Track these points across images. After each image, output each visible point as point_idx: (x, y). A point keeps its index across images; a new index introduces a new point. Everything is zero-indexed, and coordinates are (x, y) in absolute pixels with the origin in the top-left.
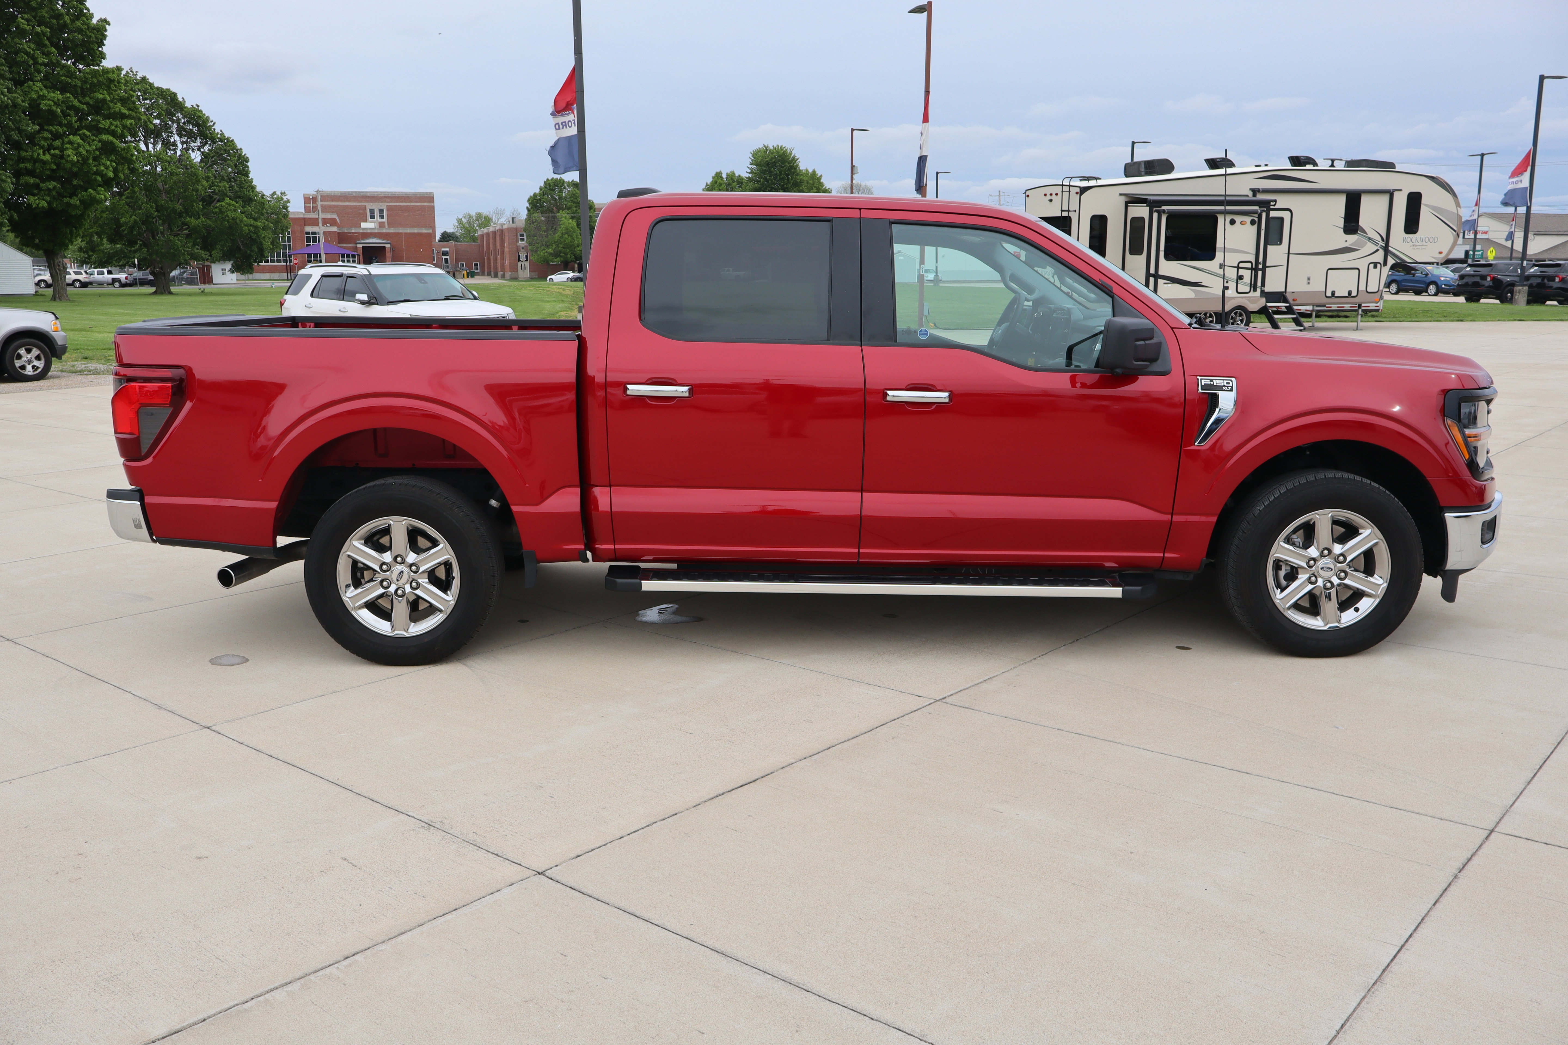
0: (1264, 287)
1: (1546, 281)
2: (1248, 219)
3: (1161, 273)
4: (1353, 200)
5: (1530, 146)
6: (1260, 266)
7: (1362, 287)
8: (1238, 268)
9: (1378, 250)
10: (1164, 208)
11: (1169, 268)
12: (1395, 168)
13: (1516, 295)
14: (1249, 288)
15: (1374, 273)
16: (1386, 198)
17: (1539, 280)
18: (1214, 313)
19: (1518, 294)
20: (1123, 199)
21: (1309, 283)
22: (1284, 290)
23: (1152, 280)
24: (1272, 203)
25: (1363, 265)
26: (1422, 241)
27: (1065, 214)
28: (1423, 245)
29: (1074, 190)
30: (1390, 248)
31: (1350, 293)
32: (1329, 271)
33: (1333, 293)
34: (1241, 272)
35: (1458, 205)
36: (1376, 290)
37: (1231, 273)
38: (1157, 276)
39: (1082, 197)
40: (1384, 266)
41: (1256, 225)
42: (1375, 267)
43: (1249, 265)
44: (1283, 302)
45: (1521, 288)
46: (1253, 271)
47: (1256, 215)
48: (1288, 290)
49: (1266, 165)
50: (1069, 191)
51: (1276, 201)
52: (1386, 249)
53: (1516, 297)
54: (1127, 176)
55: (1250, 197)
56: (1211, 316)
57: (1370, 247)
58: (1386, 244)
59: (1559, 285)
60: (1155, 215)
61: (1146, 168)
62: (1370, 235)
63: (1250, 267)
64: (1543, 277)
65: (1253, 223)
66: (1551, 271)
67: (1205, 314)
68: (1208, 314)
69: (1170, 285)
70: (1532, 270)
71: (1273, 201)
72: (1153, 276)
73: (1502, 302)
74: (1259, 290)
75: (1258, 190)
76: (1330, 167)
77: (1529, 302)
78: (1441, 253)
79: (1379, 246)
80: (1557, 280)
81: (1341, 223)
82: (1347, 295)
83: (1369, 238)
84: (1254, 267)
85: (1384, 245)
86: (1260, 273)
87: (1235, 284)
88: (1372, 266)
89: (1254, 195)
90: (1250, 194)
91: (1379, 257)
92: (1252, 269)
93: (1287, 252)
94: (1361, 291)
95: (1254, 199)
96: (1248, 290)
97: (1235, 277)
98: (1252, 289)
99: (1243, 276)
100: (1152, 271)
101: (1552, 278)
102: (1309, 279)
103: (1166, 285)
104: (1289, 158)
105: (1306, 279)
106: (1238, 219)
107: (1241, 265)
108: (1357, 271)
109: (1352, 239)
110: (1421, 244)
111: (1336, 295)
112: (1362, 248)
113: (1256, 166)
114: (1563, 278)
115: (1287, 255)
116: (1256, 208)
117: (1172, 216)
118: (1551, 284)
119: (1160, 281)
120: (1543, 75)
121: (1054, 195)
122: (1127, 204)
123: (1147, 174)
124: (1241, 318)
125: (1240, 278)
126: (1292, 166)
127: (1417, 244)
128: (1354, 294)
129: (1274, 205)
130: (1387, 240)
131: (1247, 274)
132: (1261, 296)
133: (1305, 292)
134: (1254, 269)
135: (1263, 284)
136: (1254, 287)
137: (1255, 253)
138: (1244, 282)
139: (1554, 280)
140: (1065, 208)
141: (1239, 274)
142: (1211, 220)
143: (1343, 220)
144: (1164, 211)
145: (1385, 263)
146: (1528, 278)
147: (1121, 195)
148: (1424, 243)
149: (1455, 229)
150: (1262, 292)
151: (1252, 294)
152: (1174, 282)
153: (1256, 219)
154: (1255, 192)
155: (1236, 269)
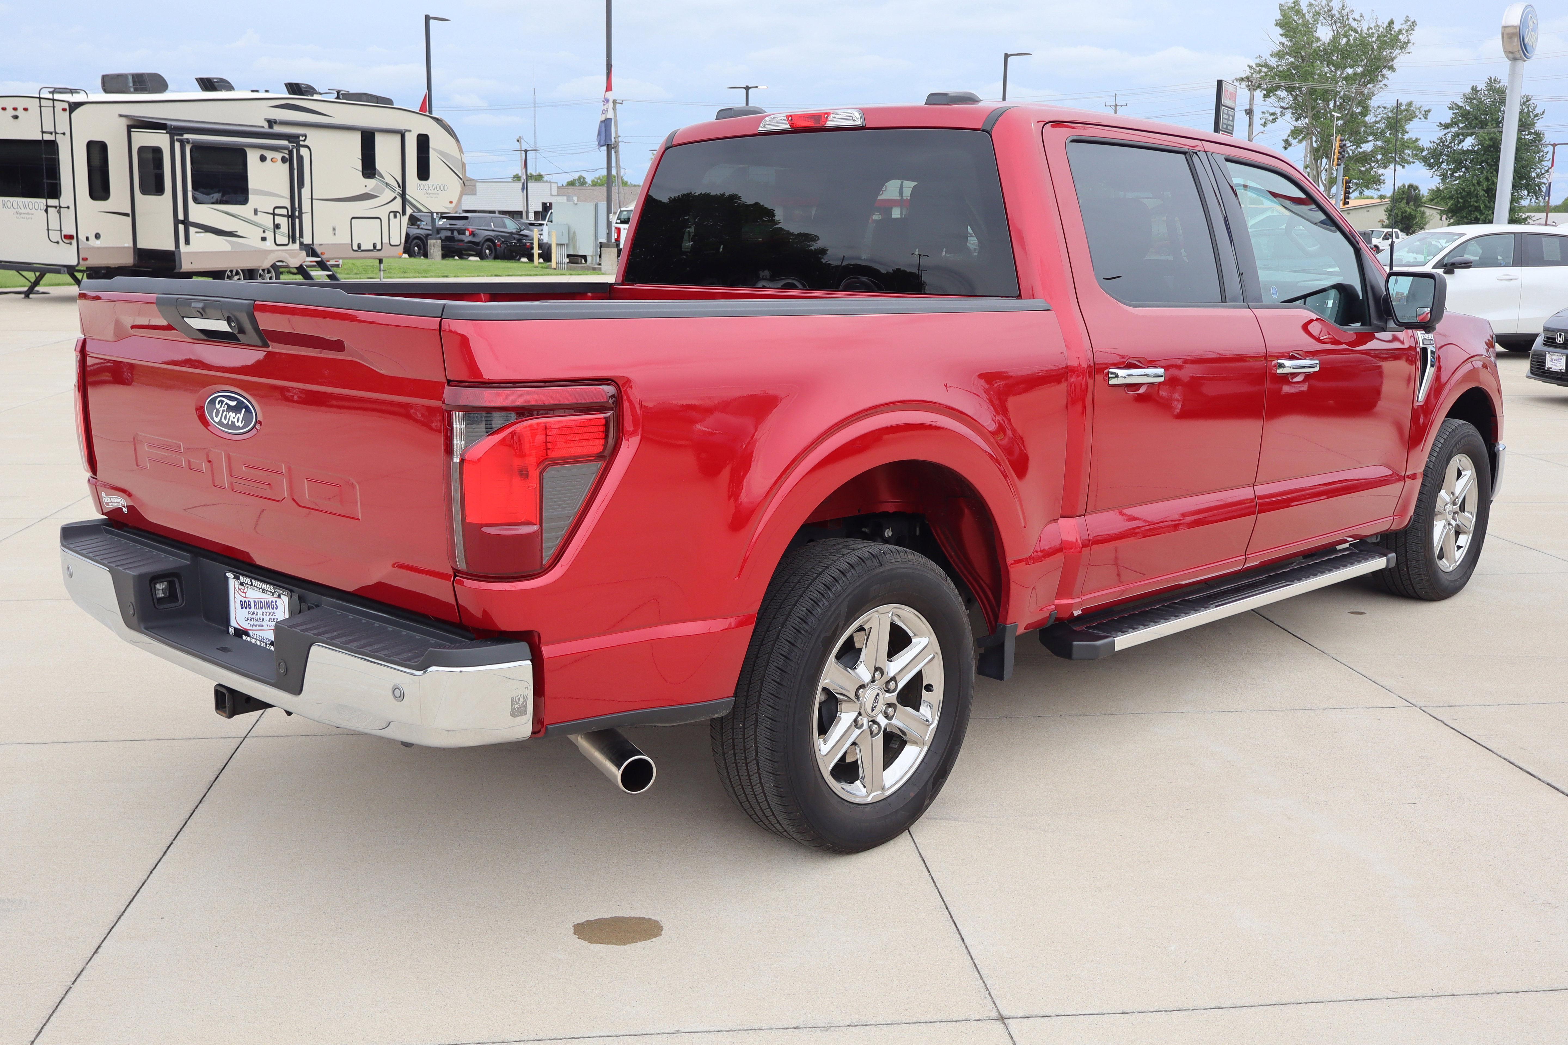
0: (302, 238)
1: (456, 233)
2: (278, 156)
3: (192, 219)
4: (368, 139)
5: (425, 91)
6: (297, 213)
7: (386, 240)
8: (274, 214)
9: (395, 198)
10: (186, 136)
11: (201, 213)
12: (393, 105)
13: (431, 249)
14: (287, 239)
15: (395, 222)
16: (398, 138)
17: (449, 234)
18: (241, 270)
19: (433, 248)
20: (124, 122)
21: (335, 234)
22: (311, 242)
23: (181, 227)
24: (301, 138)
25: (383, 213)
26: (434, 189)
27: (47, 137)
28: (435, 194)
29: (59, 106)
30: (407, 196)
31: (375, 246)
32: (353, 220)
33: (359, 246)
34: (278, 220)
35: (461, 151)
36: (398, 243)
37: (268, 221)
38: (186, 223)
39: (72, 115)
40: (403, 215)
41: (288, 164)
42: (395, 217)
43: (284, 212)
44: (312, 256)
45: (435, 241)
46: (290, 219)
47: (287, 152)
48: (315, 243)
49: (267, 91)
50: (54, 107)
51: (306, 136)
52: (403, 195)
53: (432, 251)
54: (106, 91)
55: (266, 129)
56: (237, 273)
57: (388, 195)
58: (402, 191)
59: (471, 239)
60: (177, 145)
61: (134, 82)
62: (387, 181)
63: (286, 213)
64: (452, 230)
65: (284, 160)
66: (460, 224)
67: (231, 271)
68: (234, 272)
69: (202, 235)
70: (441, 223)
71: (302, 136)
72: (182, 222)
73: (410, 256)
74: (298, 242)
75: (275, 122)
76: (336, 98)
77: (444, 256)
78: (451, 202)
79: (396, 192)
80: (467, 233)
81: (359, 165)
82: (372, 248)
83: (387, 184)
84: (290, 214)
85: (401, 192)
86: (297, 220)
87: (273, 234)
88: (392, 215)
89: (270, 126)
90: (266, 125)
91: (397, 205)
92: (288, 216)
93: (310, 197)
94: (385, 243)
95: (270, 130)
96: (286, 242)
97: (272, 226)
98: (291, 240)
99: (280, 225)
100: (181, 217)
101: (462, 232)
102: (334, 229)
103: (198, 235)
104: (286, 85)
105: (332, 229)
106: (269, 155)
107: (277, 211)
108: (379, 220)
109: (371, 183)
110: (433, 192)
111: (362, 248)
112: (381, 194)
113: (253, 91)
114: (472, 232)
115: (310, 200)
116: (285, 143)
117: (197, 148)
118: (461, 237)
119: (192, 230)
120: (428, 15)
121: (20, 110)
122: (129, 128)
123: (137, 91)
124: (270, 275)
125: (277, 226)
126: (290, 94)
127: (430, 192)
128: (379, 247)
129: (304, 140)
130: (403, 186)
131: (283, 222)
132: (301, 249)
133: (332, 244)
134: (291, 217)
135: (301, 236)
136: (292, 238)
137: (289, 197)
138: (281, 232)
139: (464, 234)
140: (49, 127)
141: (276, 223)
142: (240, 154)
143: (361, 161)
144: (188, 141)
145: (404, 213)
146: (439, 231)
147: (121, 116)
148: (436, 191)
149: (461, 177)
150: (301, 244)
151: (291, 246)
152: (206, 231)
153: (287, 156)
154: (271, 123)
155: (272, 216)
